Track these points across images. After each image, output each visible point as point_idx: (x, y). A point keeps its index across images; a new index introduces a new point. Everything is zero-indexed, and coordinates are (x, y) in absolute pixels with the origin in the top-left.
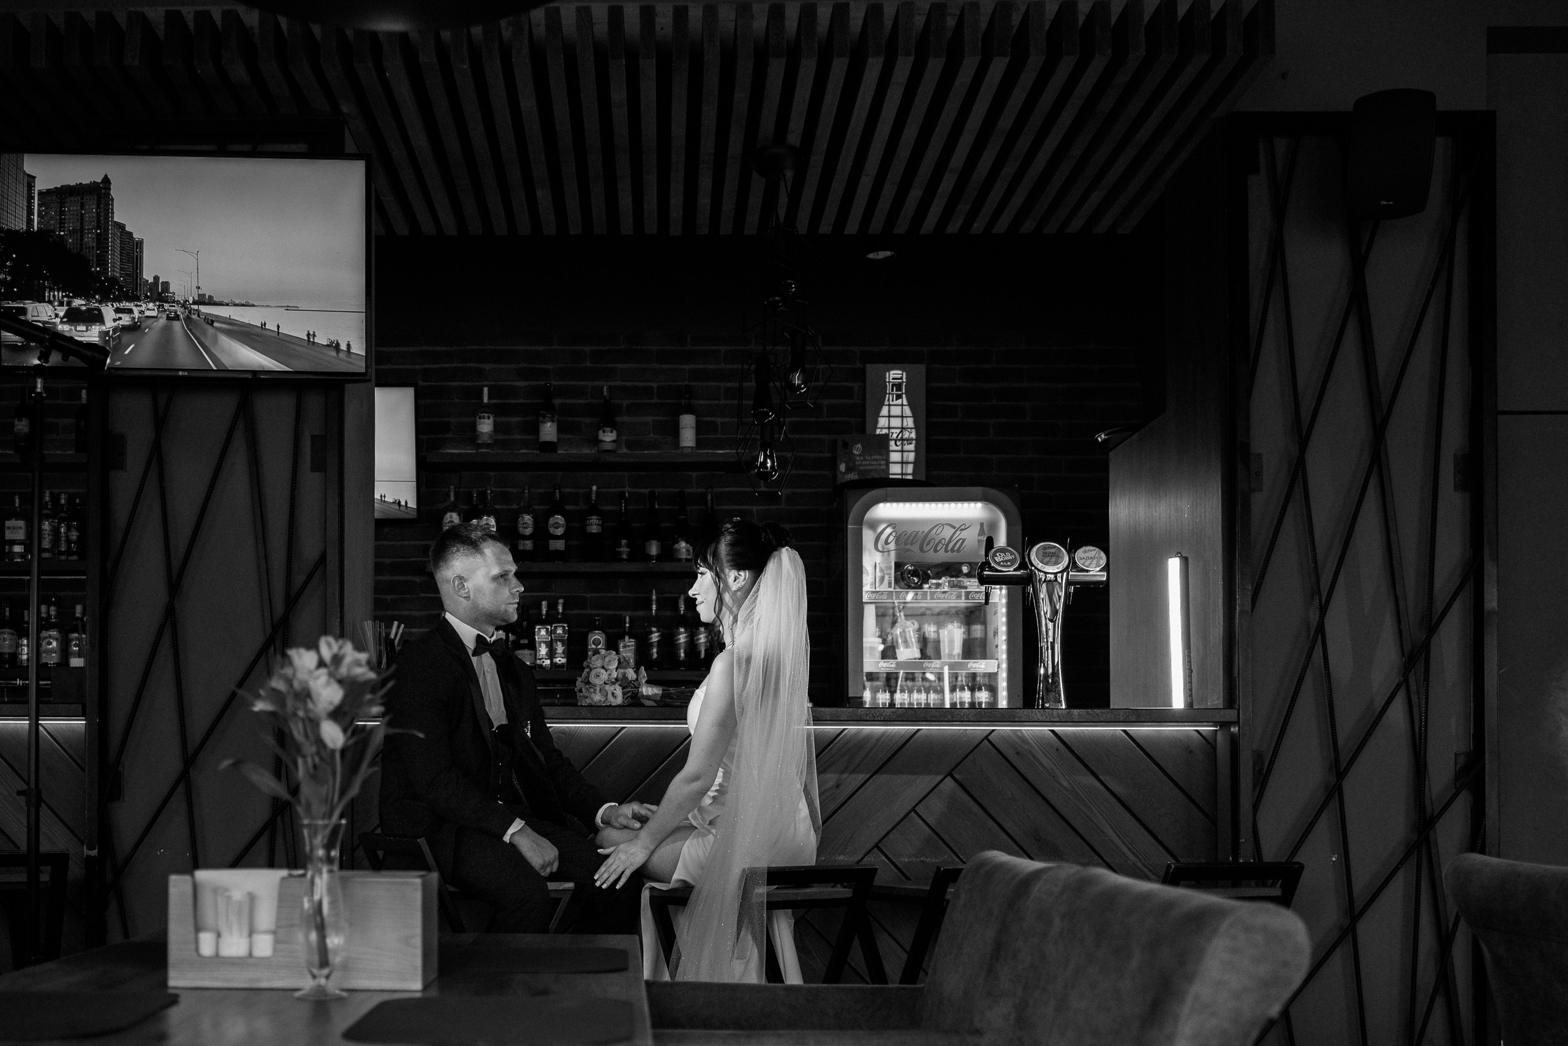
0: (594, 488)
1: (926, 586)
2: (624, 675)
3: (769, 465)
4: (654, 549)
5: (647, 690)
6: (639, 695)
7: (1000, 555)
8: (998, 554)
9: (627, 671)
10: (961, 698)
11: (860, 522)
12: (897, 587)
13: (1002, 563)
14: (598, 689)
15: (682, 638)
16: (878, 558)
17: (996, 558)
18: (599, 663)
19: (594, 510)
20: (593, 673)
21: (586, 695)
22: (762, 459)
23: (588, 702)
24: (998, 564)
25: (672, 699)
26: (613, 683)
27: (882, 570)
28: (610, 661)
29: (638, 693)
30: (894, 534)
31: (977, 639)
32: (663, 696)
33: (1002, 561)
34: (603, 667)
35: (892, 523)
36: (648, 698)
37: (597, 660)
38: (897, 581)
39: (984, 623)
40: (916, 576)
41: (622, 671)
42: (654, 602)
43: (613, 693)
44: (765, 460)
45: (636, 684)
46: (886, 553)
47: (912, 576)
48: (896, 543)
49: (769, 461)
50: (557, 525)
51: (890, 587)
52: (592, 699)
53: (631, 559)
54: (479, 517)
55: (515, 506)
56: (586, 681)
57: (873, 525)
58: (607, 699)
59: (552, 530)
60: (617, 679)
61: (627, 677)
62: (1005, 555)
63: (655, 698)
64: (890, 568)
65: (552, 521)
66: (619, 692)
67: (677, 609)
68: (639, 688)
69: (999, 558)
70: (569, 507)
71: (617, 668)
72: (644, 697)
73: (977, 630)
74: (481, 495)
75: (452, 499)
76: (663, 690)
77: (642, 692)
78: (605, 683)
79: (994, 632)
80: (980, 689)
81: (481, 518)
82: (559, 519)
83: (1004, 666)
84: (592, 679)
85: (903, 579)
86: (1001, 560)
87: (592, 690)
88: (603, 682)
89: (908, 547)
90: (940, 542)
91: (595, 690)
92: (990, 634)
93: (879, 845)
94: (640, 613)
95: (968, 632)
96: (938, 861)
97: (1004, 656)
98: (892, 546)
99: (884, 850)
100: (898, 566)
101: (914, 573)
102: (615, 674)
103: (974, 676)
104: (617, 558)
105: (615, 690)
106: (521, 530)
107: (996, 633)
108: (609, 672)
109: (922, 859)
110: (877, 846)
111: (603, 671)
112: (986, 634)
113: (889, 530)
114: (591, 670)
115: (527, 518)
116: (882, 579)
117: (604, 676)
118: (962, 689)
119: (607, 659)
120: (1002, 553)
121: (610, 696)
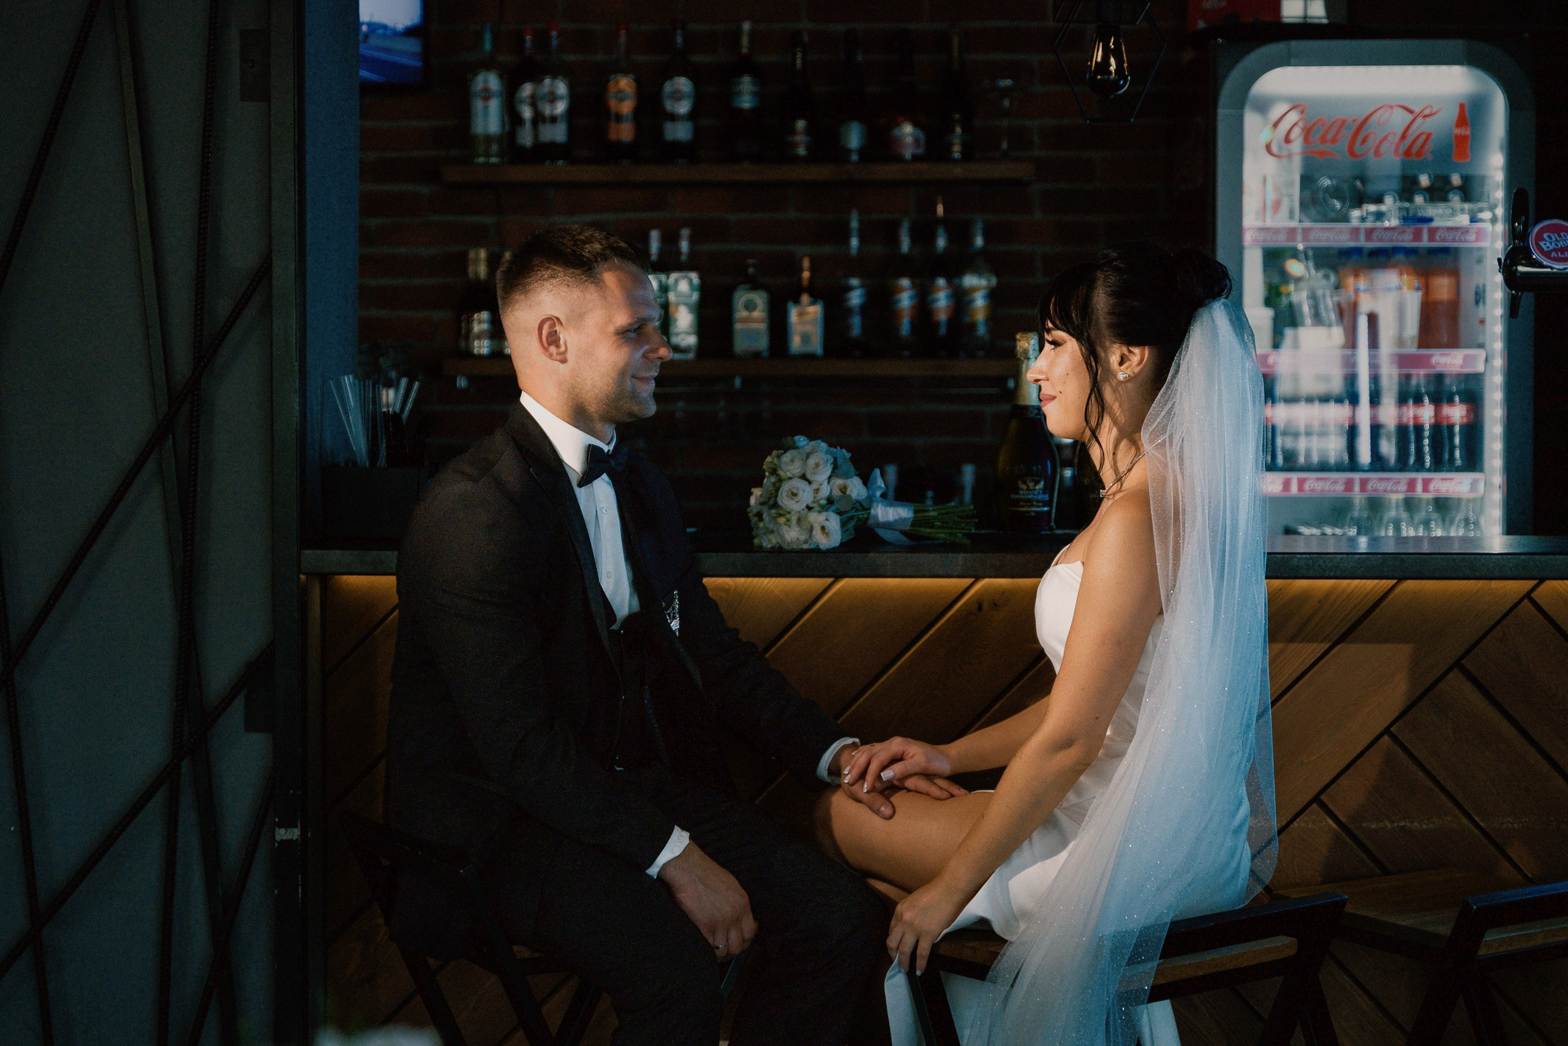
0: (746, 26)
1: (1356, 213)
2: (844, 489)
3: (1113, 68)
4: (854, 138)
5: (888, 513)
6: (871, 522)
7: (1550, 237)
8: (1545, 236)
9: (849, 482)
10: (1416, 418)
11: (1241, 100)
12: (1304, 218)
13: (1554, 254)
14: (794, 519)
15: (906, 300)
16: (1270, 165)
17: (1542, 244)
18: (795, 469)
19: (746, 66)
20: (786, 487)
21: (771, 526)
22: (1099, 56)
23: (774, 541)
24: (1547, 255)
25: (933, 527)
26: (823, 509)
27: (1277, 189)
28: (817, 465)
29: (867, 519)
30: (1301, 124)
31: (1441, 302)
32: (915, 523)
33: (1555, 250)
34: (803, 477)
35: (1297, 105)
36: (888, 526)
37: (792, 461)
38: (1303, 205)
39: (1455, 273)
40: (1337, 198)
41: (839, 482)
42: (855, 233)
43: (823, 528)
44: (1106, 58)
45: (864, 507)
46: (1285, 160)
47: (1332, 197)
48: (1306, 140)
49: (1112, 61)
50: (677, 96)
51: (1291, 216)
52: (782, 537)
53: (812, 158)
54: (537, 79)
55: (599, 57)
56: (771, 502)
57: (1263, 107)
58: (810, 537)
59: (669, 105)
60: (830, 501)
61: (850, 496)
62: (1560, 236)
63: (901, 527)
64: (1291, 184)
65: (668, 87)
66: (833, 523)
67: (895, 242)
68: (869, 509)
69: (1548, 244)
70: (698, 58)
71: (830, 478)
72: (879, 525)
73: (1442, 286)
74: (542, 40)
75: (488, 46)
76: (916, 512)
77: (876, 517)
78: (809, 508)
79: (1477, 293)
80: (1450, 401)
81: (541, 81)
82: (683, 84)
83: (1498, 362)
84: (784, 501)
85: (1314, 201)
86: (1551, 248)
87: (782, 520)
88: (804, 506)
89: (1328, 147)
90: (1385, 138)
91: (788, 520)
92: (1468, 296)
93: (1323, 797)
94: (827, 249)
95: (1426, 289)
96: (1431, 826)
97: (1498, 346)
98: (1297, 146)
99: (1331, 807)
100: (1307, 180)
101: (1335, 192)
102: (825, 491)
103: (1439, 378)
104: (788, 157)
105: (827, 520)
106: (613, 104)
107: (1479, 297)
108: (815, 486)
109: (1403, 824)
110: (1316, 799)
111: (803, 484)
112: (1458, 293)
113: (1293, 117)
114: (781, 480)
115: (625, 83)
116: (1277, 205)
117: (806, 495)
118: (1418, 401)
119: (812, 461)
120: (1552, 232)
121: (817, 532)
